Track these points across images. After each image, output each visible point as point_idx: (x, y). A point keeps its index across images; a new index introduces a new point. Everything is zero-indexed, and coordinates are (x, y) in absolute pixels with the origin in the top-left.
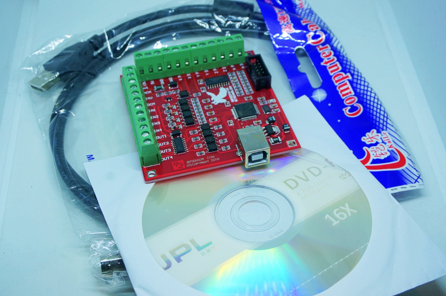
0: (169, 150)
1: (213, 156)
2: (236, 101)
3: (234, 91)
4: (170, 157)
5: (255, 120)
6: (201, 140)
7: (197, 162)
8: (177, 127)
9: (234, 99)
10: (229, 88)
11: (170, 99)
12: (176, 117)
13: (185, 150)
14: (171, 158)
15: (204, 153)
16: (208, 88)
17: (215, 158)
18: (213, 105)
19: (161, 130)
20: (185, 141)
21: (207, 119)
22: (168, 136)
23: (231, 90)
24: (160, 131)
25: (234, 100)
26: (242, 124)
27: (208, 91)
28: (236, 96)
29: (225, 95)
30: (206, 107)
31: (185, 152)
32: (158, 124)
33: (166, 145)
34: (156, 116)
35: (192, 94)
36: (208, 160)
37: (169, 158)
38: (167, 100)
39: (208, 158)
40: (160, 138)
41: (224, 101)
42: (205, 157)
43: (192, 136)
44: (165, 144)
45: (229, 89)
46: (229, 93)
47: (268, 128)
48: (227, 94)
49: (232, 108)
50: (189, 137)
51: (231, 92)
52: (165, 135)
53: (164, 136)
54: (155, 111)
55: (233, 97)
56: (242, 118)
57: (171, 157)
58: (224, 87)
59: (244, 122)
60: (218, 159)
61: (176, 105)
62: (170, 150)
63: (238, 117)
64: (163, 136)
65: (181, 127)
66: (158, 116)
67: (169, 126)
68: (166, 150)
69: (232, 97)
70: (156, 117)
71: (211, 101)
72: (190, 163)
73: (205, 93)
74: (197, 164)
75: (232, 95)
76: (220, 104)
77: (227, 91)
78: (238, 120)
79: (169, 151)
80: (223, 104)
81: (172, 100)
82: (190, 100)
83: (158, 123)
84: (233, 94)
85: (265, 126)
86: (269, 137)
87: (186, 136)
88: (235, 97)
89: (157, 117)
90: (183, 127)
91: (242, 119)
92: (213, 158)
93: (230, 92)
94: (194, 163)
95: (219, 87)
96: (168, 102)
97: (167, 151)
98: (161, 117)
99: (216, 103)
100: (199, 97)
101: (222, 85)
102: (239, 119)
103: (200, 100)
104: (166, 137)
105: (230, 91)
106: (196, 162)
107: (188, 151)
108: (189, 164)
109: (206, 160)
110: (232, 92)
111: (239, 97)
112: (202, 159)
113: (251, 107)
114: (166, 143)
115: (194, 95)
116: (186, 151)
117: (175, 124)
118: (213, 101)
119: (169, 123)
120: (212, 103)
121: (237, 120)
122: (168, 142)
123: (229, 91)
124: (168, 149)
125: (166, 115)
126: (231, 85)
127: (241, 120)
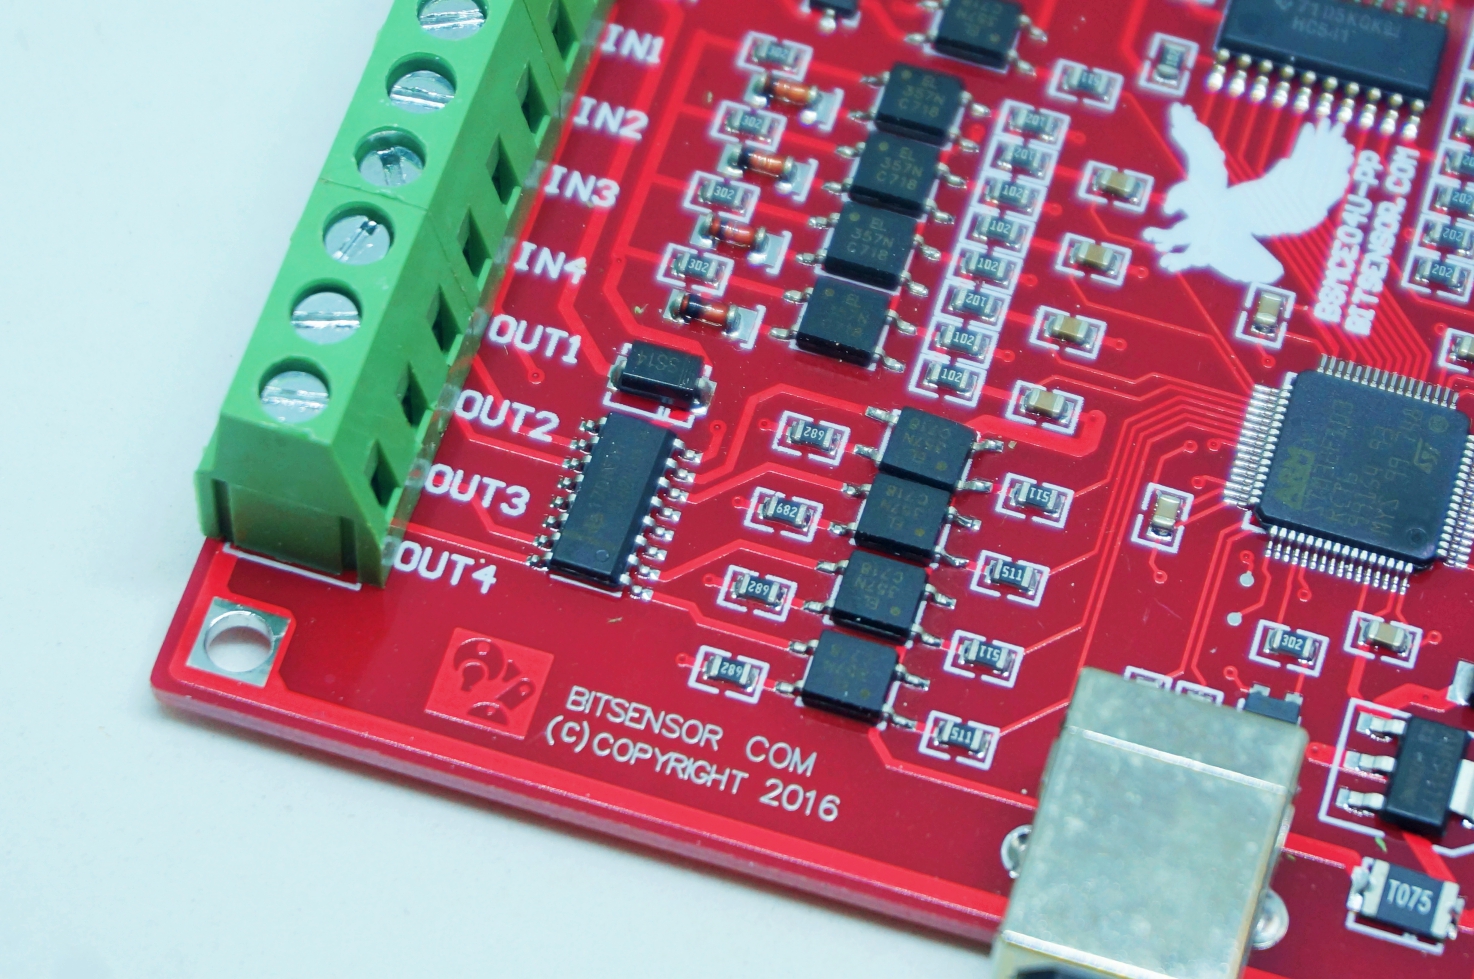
0: (507, 499)
1: (804, 757)
2: (1360, 324)
3: (1409, 218)
4: (477, 567)
5: (1376, 602)
6: (824, 546)
7: (647, 736)
8: (710, 318)
9: (1358, 296)
10: (1386, 158)
11: (842, 13)
12: (774, 213)
13: (624, 579)
14: (479, 584)
15: (755, 678)
16: (1216, 80)
17: (806, 783)
18: (1145, 257)
19: (578, 268)
20: (691, 479)
21: (1000, 377)
22: (594, 356)
23: (1390, 198)
24: (564, 277)
25: (1345, 308)
26: (1247, 580)
27: (1196, 96)
28: (1391, 280)
29: (1302, 220)
30: (1073, 249)
31: (618, 595)
32: (597, 201)
33: (522, 441)
34: (632, 113)
35: (1044, 58)
36: (745, 765)
37: (468, 570)
38: (818, 6)
39: (758, 749)
40: (520, 345)
41: (1259, 272)
42: (737, 721)
43: (775, 470)
44: (516, 426)
45: (1381, 176)
46: (1352, 217)
47: (1420, 757)
48: (1334, 216)
49: (1274, 381)
50: (743, 466)
51: (1371, 216)
52: (575, 342)
53: (562, 347)
54: (654, 59)
55: (1356, 274)
56: (1281, 524)
57: (477, 575)
58: (1353, 133)
59: (1278, 568)
60: (829, 808)
61: (856, 99)
62: (521, 499)
63: (1254, 500)
64: (556, 334)
65: (747, 328)
66: (642, 120)
67: (668, 267)
68: (493, 484)
69: (1346, 274)
70: (624, 123)
71: (1155, 217)
72: (590, 717)
73: (1158, 107)
74: (636, 753)
75: (1364, 248)
76: (1204, 280)
77: (1353, 188)
78: (1246, 525)
79: (504, 508)
80: (1237, 291)
81: (852, 23)
82: (993, 104)
83: (596, 192)
84: (1382, 242)
85: (1417, 718)
86: (1378, 834)
87: (727, 443)
88: (1372, 280)
89: (627, 124)
90: (761, 339)
91: (1274, 530)
92: (787, 777)
93: (1368, 205)
94: (619, 731)
95: (1310, 116)
96: (805, 32)
97: (486, 502)
98: (660, 145)
99: (1178, 250)
100: (1082, 119)
101: (1346, 114)
102: (1254, 522)
103: (1071, 159)
104: (570, 358)
105: (1377, 195)
106: (636, 736)
107: (647, 596)
108: (578, 717)
109: (727, 755)
110: (1390, 214)
111: (1404, 298)
112: (709, 734)
113: (1425, 458)
114: (530, 422)
115: (1065, 75)
116: (627, 590)
117: (720, 274)
118: (1166, 223)
119: (683, 239)
120: (1150, 234)
121: (1234, 515)
122: (554, 420)
123: (1360, 197)
124: (511, 490)
125: (708, 156)
126: (1427, 142)
127: (1266, 538)
